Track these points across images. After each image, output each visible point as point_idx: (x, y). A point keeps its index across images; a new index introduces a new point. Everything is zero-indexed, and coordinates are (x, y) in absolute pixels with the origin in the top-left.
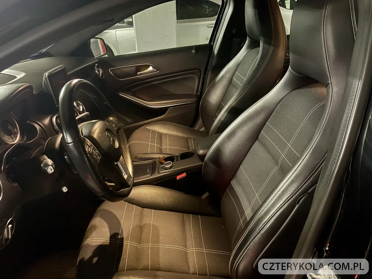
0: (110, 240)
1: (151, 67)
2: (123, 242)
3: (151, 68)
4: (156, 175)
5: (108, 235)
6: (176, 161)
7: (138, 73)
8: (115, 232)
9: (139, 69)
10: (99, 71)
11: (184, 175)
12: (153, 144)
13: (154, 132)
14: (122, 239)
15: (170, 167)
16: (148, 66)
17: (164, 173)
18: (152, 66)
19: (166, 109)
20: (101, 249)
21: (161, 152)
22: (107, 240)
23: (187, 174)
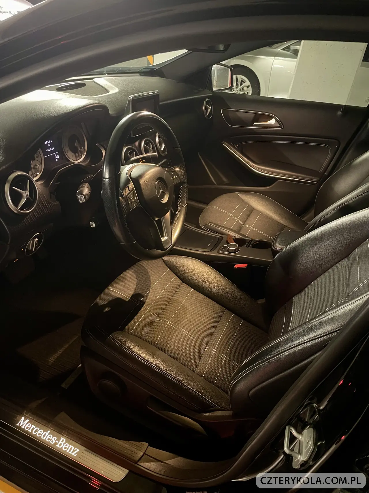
0: (131, 298)
1: (274, 119)
2: (143, 306)
3: (273, 121)
4: (214, 254)
5: (132, 293)
6: (246, 247)
7: (255, 123)
8: (140, 292)
9: (258, 118)
10: (207, 109)
11: (245, 265)
12: (235, 217)
13: (245, 203)
14: (143, 303)
15: (233, 250)
16: (271, 118)
17: (224, 254)
18: (276, 120)
19: (274, 180)
20: (118, 302)
21: (240, 230)
22: (128, 296)
23: (248, 266)
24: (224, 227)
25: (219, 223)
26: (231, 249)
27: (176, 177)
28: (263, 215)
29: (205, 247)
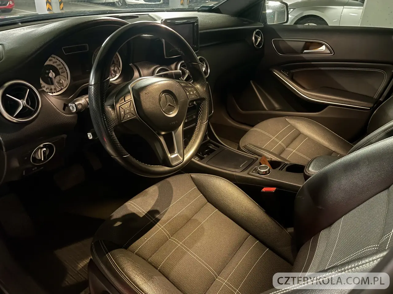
0: (146, 214)
1: (324, 46)
2: (156, 223)
3: (323, 48)
4: (244, 175)
5: (149, 208)
6: (279, 170)
7: (305, 51)
8: (158, 209)
9: (308, 46)
10: (256, 39)
11: (273, 189)
12: (277, 140)
13: (293, 127)
14: (158, 220)
15: (264, 172)
16: (321, 45)
17: (253, 176)
18: (326, 46)
19: (324, 106)
20: (132, 217)
22: (143, 212)
23: (276, 191)
24: (263, 149)
25: (259, 145)
26: (261, 170)
27: (193, 92)
28: (311, 139)
29: (237, 167)
